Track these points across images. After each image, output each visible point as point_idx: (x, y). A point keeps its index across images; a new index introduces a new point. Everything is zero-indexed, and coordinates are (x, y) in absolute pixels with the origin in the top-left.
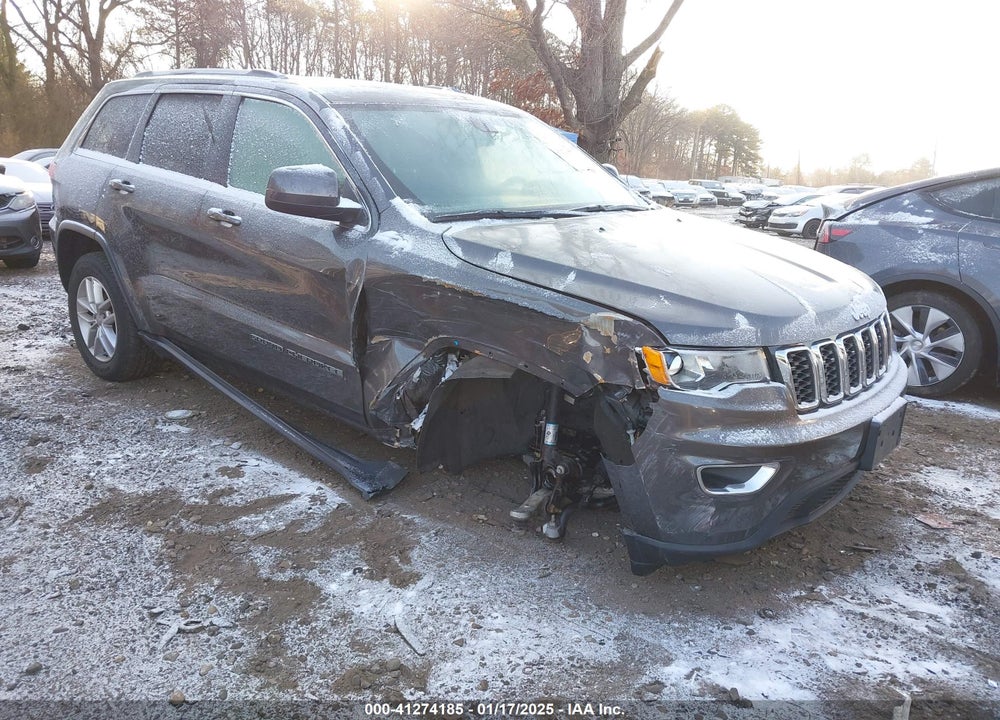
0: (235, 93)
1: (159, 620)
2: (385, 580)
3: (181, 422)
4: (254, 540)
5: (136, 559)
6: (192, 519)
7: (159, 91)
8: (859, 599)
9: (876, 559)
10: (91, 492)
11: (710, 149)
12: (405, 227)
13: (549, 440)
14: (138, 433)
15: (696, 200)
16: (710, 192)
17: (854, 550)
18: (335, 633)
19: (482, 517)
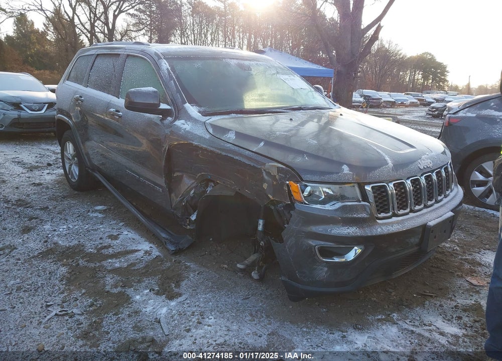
0: (125, 53)
1: (49, 309)
2: (164, 296)
3: (100, 212)
4: (110, 272)
5: (52, 278)
6: (85, 259)
7: (97, 53)
8: (414, 323)
9: (433, 301)
10: (45, 244)
11: (419, 76)
12: (189, 118)
13: (260, 228)
14: (79, 216)
15: (408, 103)
16: (416, 99)
17: (422, 295)
18: (128, 321)
19: (226, 266)
